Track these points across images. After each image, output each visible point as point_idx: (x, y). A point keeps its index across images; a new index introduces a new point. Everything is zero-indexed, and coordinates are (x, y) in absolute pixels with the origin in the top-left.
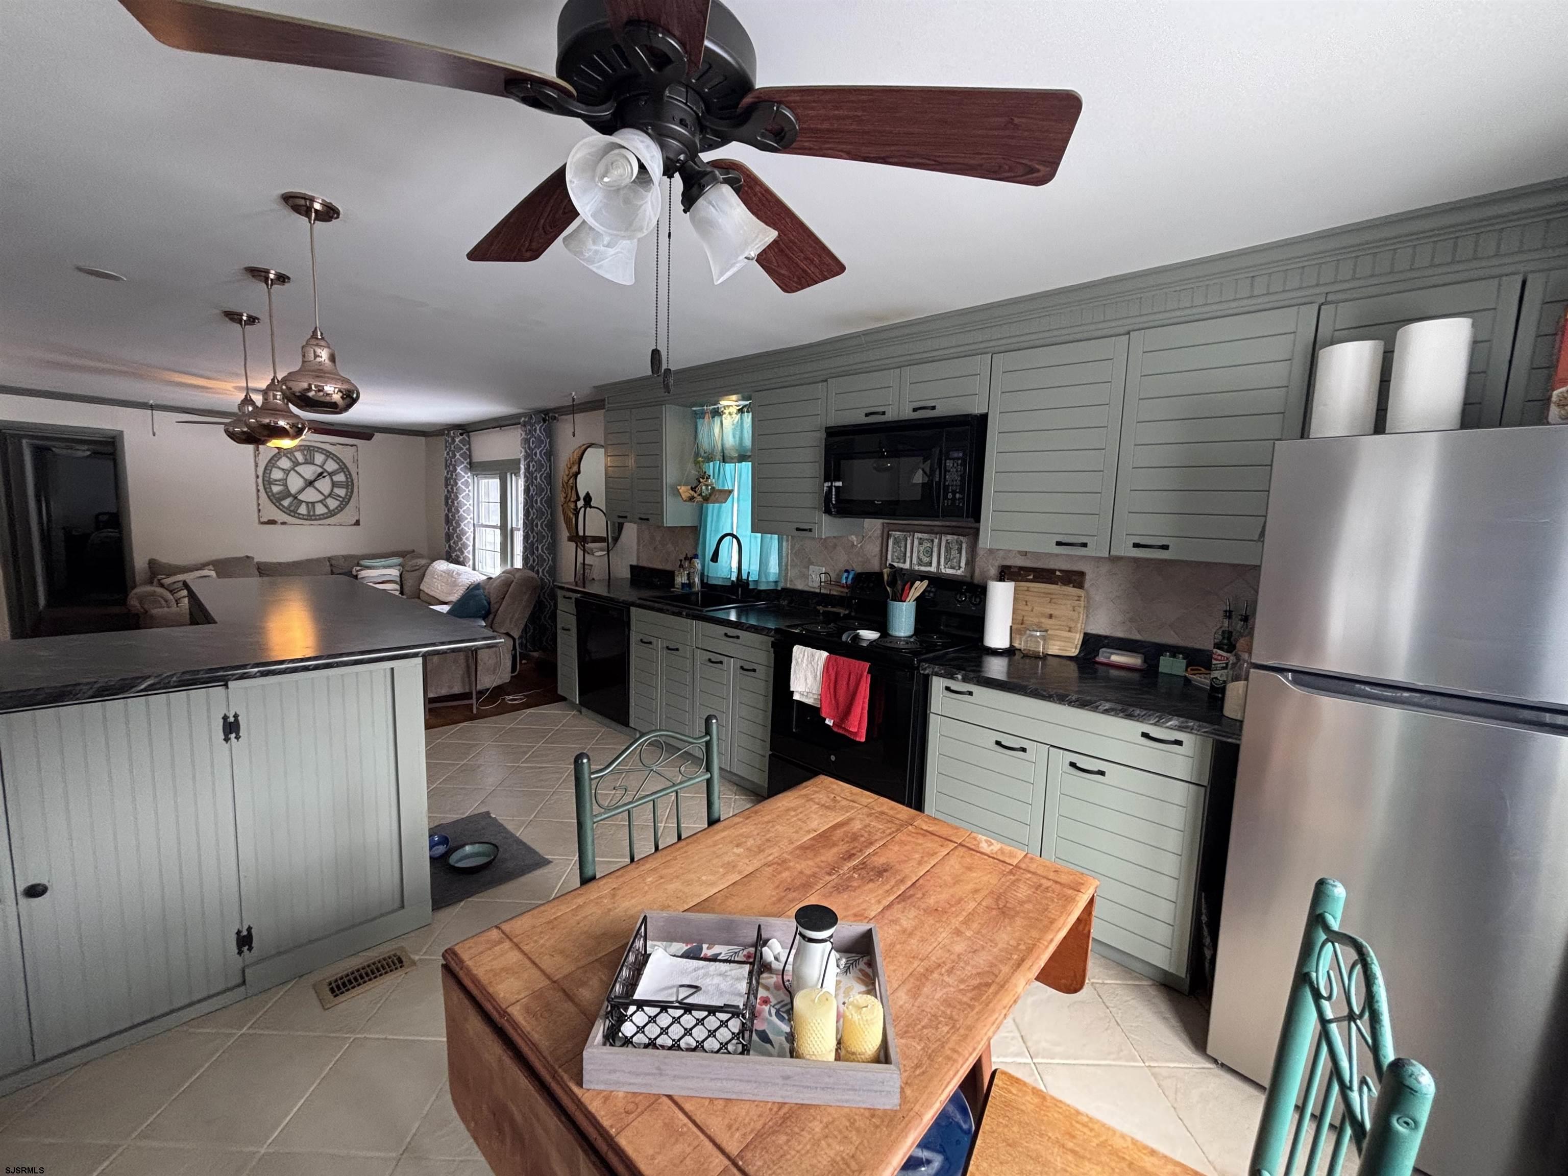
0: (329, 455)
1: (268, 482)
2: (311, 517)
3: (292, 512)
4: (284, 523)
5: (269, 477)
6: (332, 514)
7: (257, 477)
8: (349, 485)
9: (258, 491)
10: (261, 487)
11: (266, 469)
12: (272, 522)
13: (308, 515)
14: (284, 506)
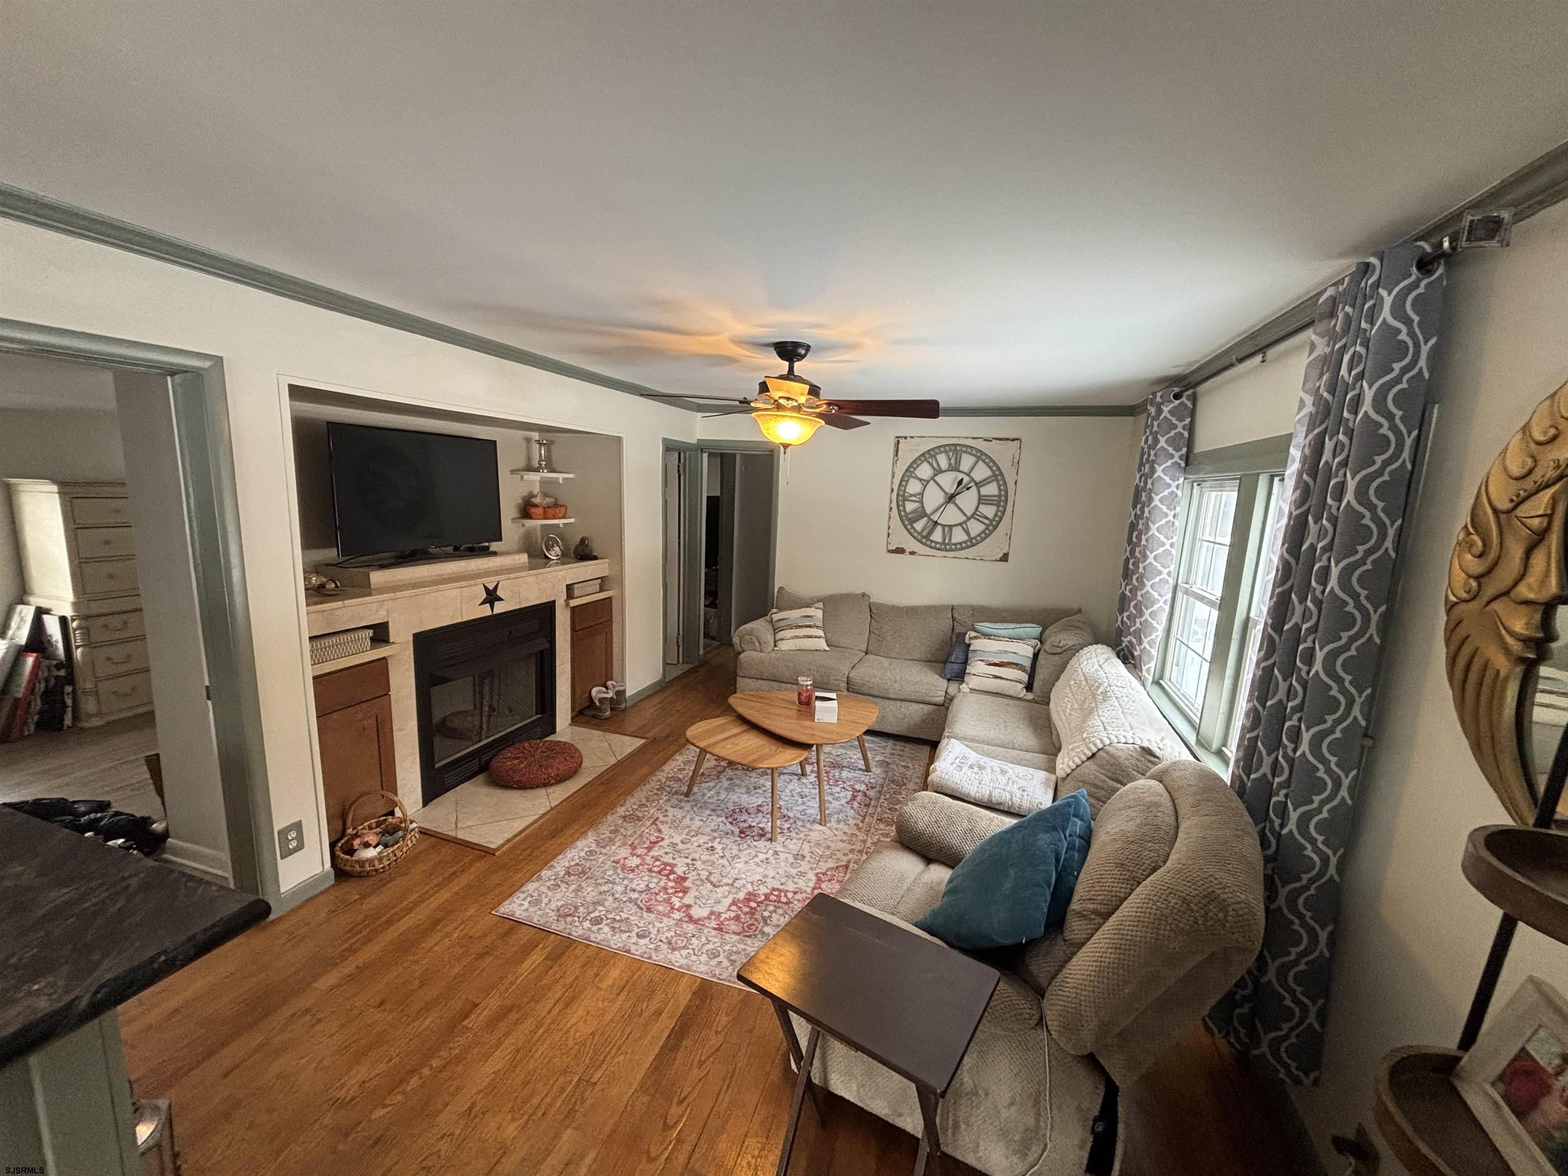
0: (980, 456)
1: (902, 497)
2: (946, 546)
3: (924, 538)
4: (912, 553)
5: (905, 491)
6: (972, 542)
7: (892, 491)
8: (1001, 501)
9: (891, 509)
10: (894, 505)
11: (902, 480)
12: (900, 551)
13: (943, 543)
14: (916, 531)
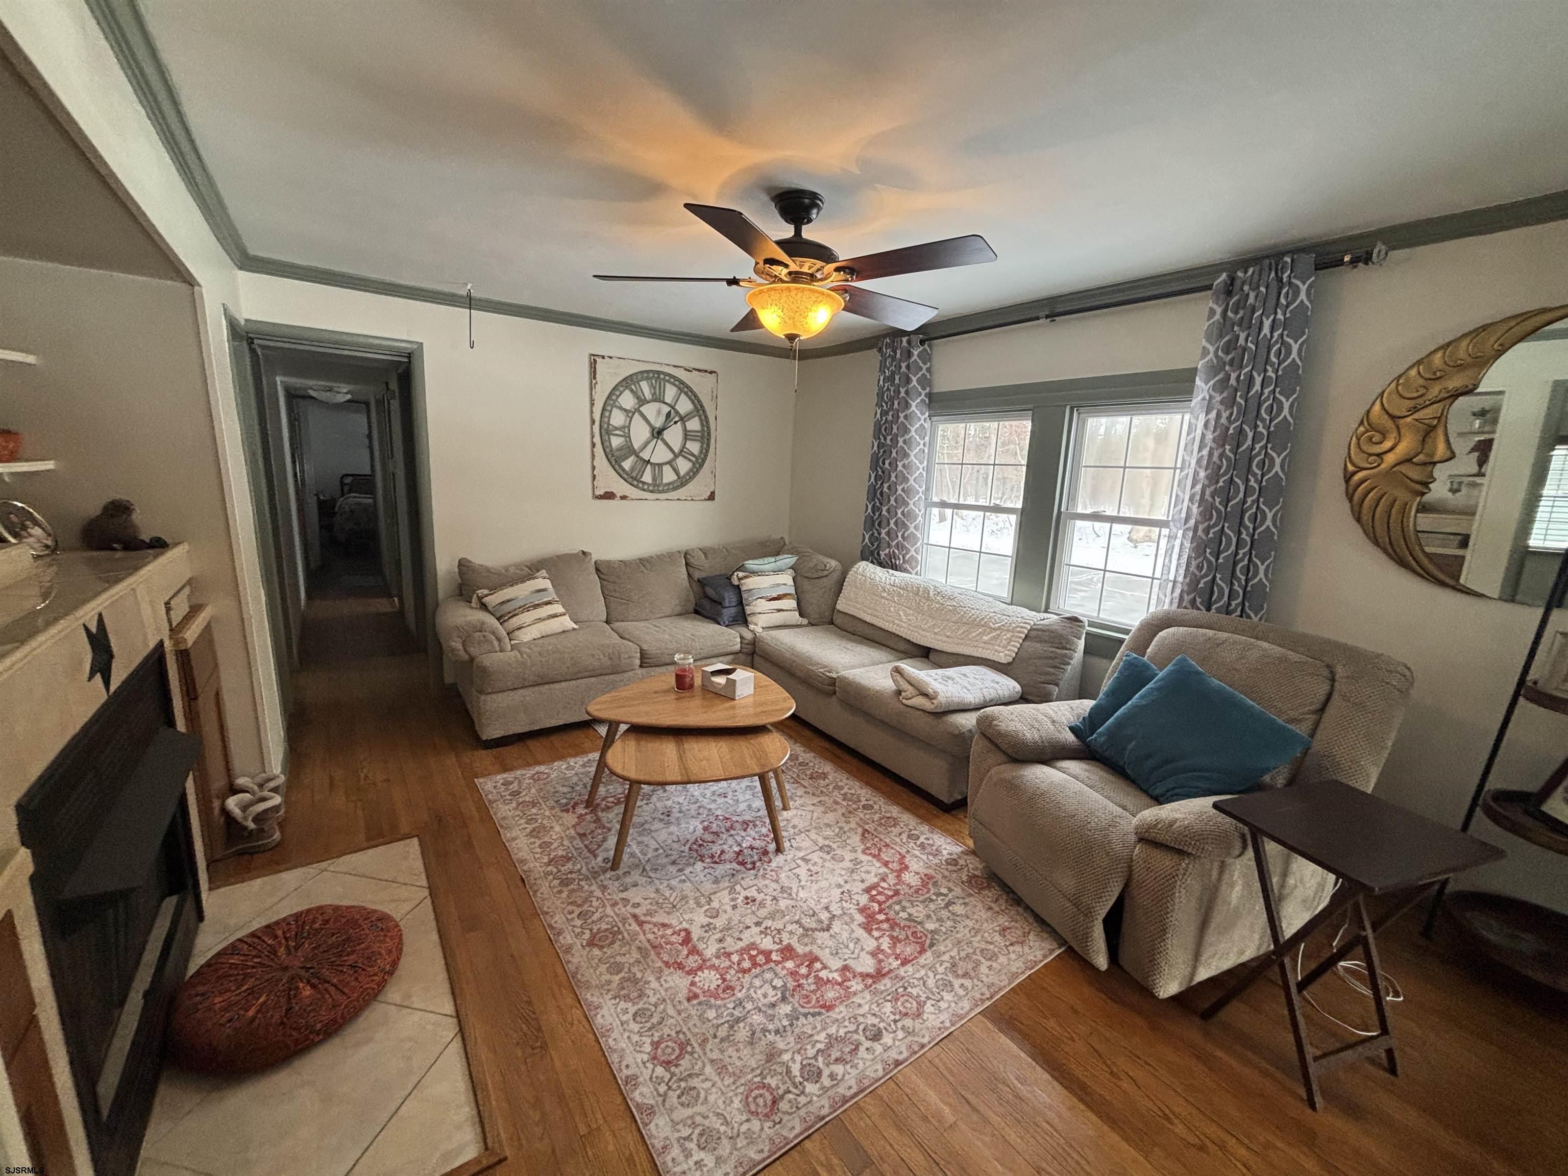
0: (684, 388)
1: (606, 431)
2: (657, 487)
3: (633, 479)
4: (624, 498)
5: (609, 424)
6: (682, 482)
7: (593, 422)
8: (705, 437)
9: (593, 445)
10: (597, 440)
11: (604, 409)
12: (609, 496)
13: (654, 485)
14: (624, 470)
